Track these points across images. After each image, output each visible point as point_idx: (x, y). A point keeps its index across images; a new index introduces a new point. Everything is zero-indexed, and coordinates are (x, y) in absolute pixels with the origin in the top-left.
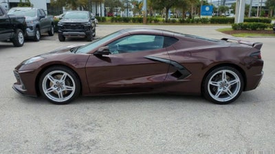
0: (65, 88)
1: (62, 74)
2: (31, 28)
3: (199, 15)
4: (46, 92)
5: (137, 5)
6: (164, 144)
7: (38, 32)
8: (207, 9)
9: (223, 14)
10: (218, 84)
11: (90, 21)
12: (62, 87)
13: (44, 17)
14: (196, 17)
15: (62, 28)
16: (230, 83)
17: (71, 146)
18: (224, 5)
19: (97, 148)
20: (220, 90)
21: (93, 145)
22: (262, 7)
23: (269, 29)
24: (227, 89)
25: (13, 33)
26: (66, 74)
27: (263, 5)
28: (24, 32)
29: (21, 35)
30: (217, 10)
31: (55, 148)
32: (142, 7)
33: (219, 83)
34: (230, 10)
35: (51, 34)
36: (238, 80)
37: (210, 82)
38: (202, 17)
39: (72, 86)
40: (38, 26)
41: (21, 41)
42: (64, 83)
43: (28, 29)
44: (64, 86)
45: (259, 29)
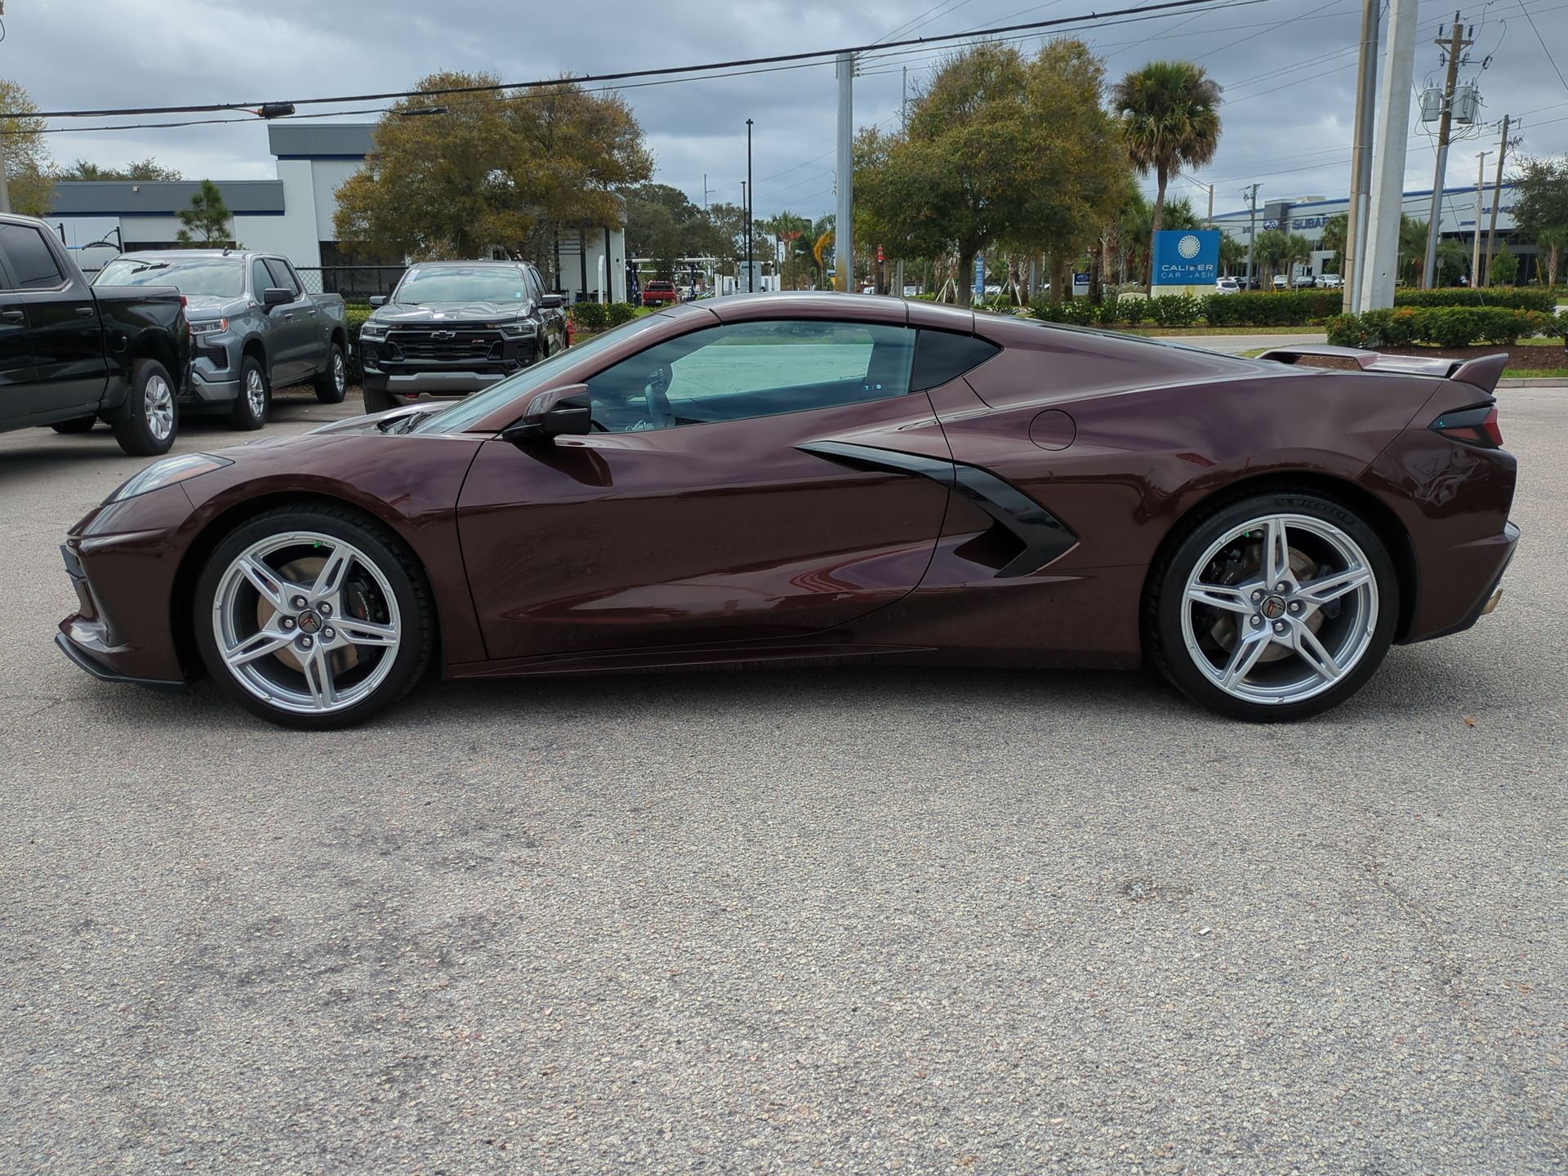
0: (343, 630)
1: (325, 552)
2: (218, 356)
3: (1146, 284)
4: (233, 655)
5: (805, 244)
6: (908, 938)
7: (254, 379)
8: (1189, 246)
9: (1279, 280)
10: (1244, 599)
11: (534, 312)
12: (323, 629)
13: (288, 298)
14: (1129, 295)
15: (384, 351)
16: (1312, 595)
17: (345, 951)
18: (1283, 227)
19: (497, 961)
20: (1257, 637)
21: (474, 946)
22: (1501, 234)
23: (1540, 338)
24: (1299, 631)
25: (114, 381)
26: (344, 551)
27: (1506, 222)
28: (178, 376)
29: (158, 389)
30: (1246, 259)
31: (247, 963)
32: (828, 250)
33: (1246, 591)
34: (1317, 257)
35: (328, 395)
36: (1360, 574)
37: (1195, 591)
38: (1157, 292)
39: (385, 620)
40: (253, 347)
41: (159, 424)
42: (336, 601)
43: (201, 362)
44: (336, 619)
45: (1482, 341)
